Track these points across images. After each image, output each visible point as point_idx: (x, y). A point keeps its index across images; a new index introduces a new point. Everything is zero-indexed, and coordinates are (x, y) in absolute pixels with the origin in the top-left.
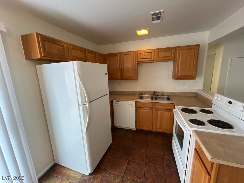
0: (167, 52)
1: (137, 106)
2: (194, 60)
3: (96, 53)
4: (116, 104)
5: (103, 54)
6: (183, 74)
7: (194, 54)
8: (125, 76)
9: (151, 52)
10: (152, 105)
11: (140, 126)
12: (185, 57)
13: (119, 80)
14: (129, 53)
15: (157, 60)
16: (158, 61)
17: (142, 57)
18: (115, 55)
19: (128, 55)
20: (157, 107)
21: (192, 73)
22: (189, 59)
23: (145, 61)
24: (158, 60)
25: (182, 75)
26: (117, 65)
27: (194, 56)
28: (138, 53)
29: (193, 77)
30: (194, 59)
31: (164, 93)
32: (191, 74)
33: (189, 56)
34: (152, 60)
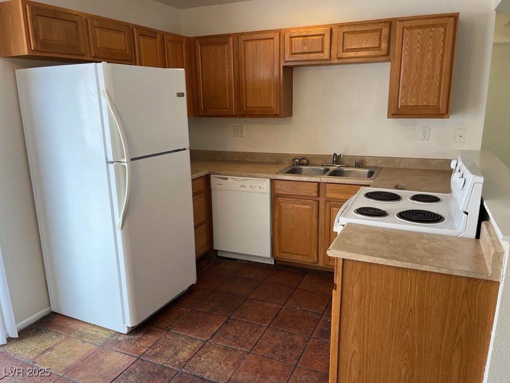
0: (368, 35)
1: (276, 192)
2: (442, 61)
3: (163, 34)
4: (218, 187)
5: (190, 38)
6: (411, 102)
7: (444, 41)
8: (249, 105)
9: (324, 35)
10: (316, 189)
11: (284, 252)
12: (418, 50)
13: (232, 116)
14: (261, 36)
15: (338, 58)
16: (342, 61)
17: (298, 48)
18: (221, 40)
19: (258, 42)
20: (330, 195)
21: (436, 100)
22: (429, 56)
23: (306, 61)
24: (341, 58)
25: (409, 105)
26: (227, 71)
27: (444, 47)
28: (287, 38)
29: (440, 111)
30: (443, 55)
31: (367, 161)
32: (433, 102)
33: (430, 48)
34: (326, 58)
